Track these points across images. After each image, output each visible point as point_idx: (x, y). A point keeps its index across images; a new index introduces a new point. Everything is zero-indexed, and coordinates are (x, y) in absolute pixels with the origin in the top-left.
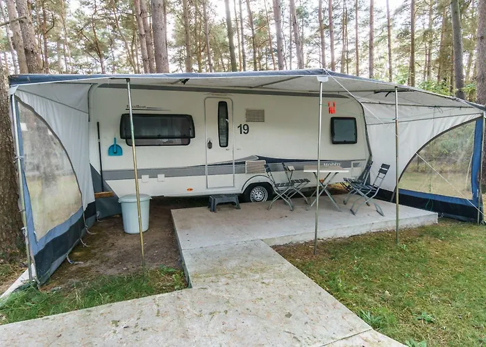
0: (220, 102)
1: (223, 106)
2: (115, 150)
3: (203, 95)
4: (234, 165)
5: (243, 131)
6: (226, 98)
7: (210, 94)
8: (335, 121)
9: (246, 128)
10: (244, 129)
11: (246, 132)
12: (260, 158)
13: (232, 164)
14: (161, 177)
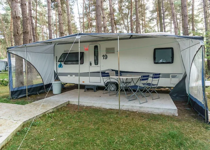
0: (95, 46)
1: (96, 47)
2: (60, 66)
3: (88, 43)
4: (100, 73)
5: (105, 58)
6: (97, 44)
7: (91, 43)
8: (156, 50)
9: (106, 56)
10: (105, 57)
11: (106, 58)
12: (113, 70)
13: (99, 72)
14: (74, 76)
